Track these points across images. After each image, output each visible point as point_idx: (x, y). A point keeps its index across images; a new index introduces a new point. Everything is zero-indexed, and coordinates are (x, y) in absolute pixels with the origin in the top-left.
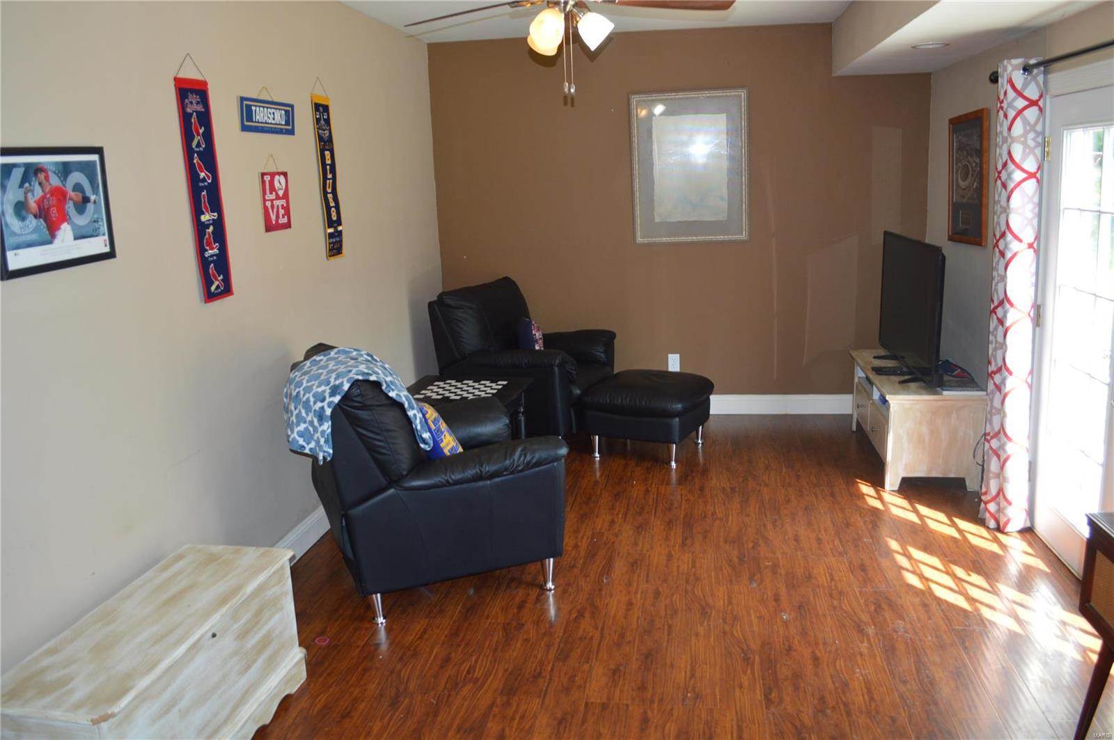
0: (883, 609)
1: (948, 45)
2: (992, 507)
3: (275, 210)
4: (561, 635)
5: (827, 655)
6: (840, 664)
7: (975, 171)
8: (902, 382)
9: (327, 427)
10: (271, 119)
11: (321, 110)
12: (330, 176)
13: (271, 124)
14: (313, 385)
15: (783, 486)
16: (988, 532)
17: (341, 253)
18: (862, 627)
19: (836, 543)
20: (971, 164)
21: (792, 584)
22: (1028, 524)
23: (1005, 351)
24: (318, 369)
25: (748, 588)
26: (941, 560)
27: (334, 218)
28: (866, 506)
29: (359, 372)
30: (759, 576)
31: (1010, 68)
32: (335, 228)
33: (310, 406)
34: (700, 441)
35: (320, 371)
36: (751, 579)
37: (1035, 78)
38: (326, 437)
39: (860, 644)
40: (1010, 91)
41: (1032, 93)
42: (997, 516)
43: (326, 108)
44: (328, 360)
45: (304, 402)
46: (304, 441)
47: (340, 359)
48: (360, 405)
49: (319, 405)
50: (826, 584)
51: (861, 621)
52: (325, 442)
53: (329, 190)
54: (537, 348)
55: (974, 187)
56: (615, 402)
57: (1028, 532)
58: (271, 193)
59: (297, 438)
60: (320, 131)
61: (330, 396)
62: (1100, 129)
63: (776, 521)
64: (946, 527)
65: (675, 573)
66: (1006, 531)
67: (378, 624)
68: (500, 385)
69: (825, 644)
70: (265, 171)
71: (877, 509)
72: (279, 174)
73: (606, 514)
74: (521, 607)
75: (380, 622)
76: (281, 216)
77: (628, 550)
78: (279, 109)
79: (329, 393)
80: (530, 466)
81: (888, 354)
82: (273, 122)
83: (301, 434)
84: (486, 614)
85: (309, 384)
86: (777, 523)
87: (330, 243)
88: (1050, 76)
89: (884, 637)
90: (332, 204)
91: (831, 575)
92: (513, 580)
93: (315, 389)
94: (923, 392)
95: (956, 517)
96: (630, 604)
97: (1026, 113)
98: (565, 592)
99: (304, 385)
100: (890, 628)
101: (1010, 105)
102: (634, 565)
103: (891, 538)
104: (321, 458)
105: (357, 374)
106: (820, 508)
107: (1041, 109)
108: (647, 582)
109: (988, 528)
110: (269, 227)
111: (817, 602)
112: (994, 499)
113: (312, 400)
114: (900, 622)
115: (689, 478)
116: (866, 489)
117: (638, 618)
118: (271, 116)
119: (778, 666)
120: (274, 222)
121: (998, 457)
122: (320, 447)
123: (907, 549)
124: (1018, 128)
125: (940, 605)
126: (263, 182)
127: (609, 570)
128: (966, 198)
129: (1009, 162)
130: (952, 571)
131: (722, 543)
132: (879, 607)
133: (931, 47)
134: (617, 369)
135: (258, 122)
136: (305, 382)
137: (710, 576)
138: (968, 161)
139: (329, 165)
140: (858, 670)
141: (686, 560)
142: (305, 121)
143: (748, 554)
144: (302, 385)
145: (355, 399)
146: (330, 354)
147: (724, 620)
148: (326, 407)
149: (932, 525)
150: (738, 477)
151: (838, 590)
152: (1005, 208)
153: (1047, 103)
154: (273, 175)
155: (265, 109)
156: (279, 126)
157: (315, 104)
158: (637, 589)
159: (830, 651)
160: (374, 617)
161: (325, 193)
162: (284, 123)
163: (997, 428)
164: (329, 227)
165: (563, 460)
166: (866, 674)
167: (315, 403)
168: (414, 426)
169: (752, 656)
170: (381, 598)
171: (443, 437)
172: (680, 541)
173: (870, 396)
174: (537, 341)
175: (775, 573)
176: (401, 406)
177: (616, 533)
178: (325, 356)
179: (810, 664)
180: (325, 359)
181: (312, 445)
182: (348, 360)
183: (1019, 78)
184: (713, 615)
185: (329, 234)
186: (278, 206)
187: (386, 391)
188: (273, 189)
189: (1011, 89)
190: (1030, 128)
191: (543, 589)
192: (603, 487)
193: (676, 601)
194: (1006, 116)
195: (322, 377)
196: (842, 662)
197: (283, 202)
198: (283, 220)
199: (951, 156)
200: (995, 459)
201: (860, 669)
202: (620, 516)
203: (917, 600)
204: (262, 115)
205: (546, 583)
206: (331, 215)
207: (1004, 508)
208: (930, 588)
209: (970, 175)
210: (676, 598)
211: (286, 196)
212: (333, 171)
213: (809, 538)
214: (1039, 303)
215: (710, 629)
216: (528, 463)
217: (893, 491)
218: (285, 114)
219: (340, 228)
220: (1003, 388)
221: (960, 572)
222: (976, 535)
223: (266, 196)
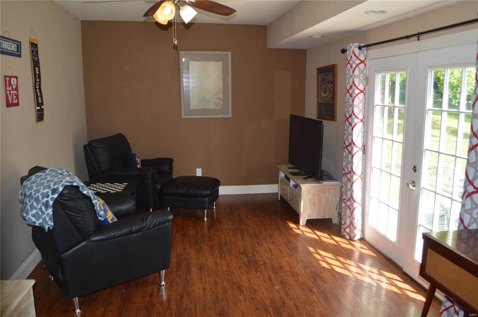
0: (317, 279)
1: (323, 36)
2: (348, 230)
3: (11, 96)
4: (175, 308)
5: (301, 304)
6: (307, 307)
7: (330, 90)
8: (304, 179)
9: (50, 211)
10: (10, 47)
11: (34, 46)
12: (38, 80)
13: (10, 50)
14: (40, 189)
15: (257, 226)
16: (347, 241)
17: (43, 120)
18: (311, 289)
19: (287, 250)
20: (328, 87)
21: (275, 272)
22: (362, 237)
23: (353, 164)
24: (41, 180)
25: (256, 275)
26: (332, 255)
27: (40, 102)
28: (294, 233)
29: (67, 181)
30: (259, 269)
31: (353, 47)
32: (40, 107)
33: (40, 200)
34: (214, 208)
35: (43, 181)
36: (257, 271)
37: (363, 52)
38: (50, 216)
39: (313, 297)
40: (353, 56)
41: (362, 58)
42: (350, 234)
43: (36, 46)
44: (46, 175)
45: (35, 198)
46: (35, 219)
47: (53, 174)
48: (68, 199)
49: (45, 199)
50: (289, 270)
51: (310, 286)
52: (49, 219)
53: (38, 88)
54: (139, 167)
55: (330, 96)
56: (178, 191)
57: (362, 240)
58: (9, 87)
59: (31, 217)
60: (33, 57)
61: (52, 195)
62: (384, 74)
63: (259, 242)
64: (330, 240)
65: (221, 271)
66: (354, 240)
67: (76, 313)
68: (125, 185)
69: (298, 298)
70: (6, 75)
71: (300, 234)
72: (14, 77)
73: (180, 245)
74: (151, 296)
75: (77, 312)
76: (14, 99)
77: (196, 262)
78: (14, 43)
79: (51, 193)
80: (155, 225)
81: (294, 167)
82: (11, 49)
83: (33, 216)
84: (134, 301)
85: (38, 188)
86: (260, 243)
87: (38, 115)
88: (369, 51)
89: (321, 292)
90: (39, 95)
91: (290, 266)
92: (143, 282)
93: (42, 191)
94: (314, 182)
95: (333, 235)
96: (204, 289)
97: (360, 65)
98: (171, 286)
99: (34, 189)
100: (323, 288)
101: (353, 62)
102: (201, 268)
103: (309, 246)
104: (47, 228)
105: (67, 182)
106: (276, 235)
107: (365, 65)
108: (209, 277)
109: (346, 239)
110: (9, 105)
111: (288, 279)
112: (348, 227)
113: (41, 197)
114: (326, 285)
115: (214, 225)
116: (292, 225)
117: (210, 295)
118: (10, 46)
119: (281, 312)
120: (11, 102)
121: (350, 209)
122: (46, 222)
123: (317, 251)
124: (357, 72)
125: (339, 275)
126: (6, 81)
127: (189, 273)
128: (326, 101)
129: (353, 85)
130: (339, 259)
131: (238, 255)
132: (315, 280)
133: (317, 37)
134: (175, 176)
135: (3, 49)
136: (34, 187)
137: (237, 271)
138: (327, 86)
139: (37, 74)
140: (316, 310)
141: (224, 264)
142: (26, 50)
143: (251, 259)
144: (33, 189)
145: (66, 196)
146: (46, 172)
147: (250, 291)
148: (50, 201)
149: (324, 240)
150: (236, 223)
151: (295, 273)
152: (352, 105)
153: (367, 62)
154: (10, 77)
155: (7, 42)
156: (14, 52)
157: (31, 43)
158: (205, 281)
159: (302, 302)
160: (75, 310)
161: (36, 89)
162: (16, 51)
163: (349, 196)
164: (38, 106)
165: (171, 222)
166: (320, 311)
167: (43, 198)
168: (96, 208)
169: (268, 309)
170: (78, 299)
171: (107, 213)
172: (218, 255)
173: (289, 185)
174: (138, 164)
175: (266, 267)
176: (89, 198)
177: (188, 254)
178: (43, 173)
179: (295, 309)
180: (44, 174)
181: (41, 221)
182: (58, 175)
183: (357, 51)
184: (244, 290)
185: (38, 109)
186: (13, 94)
187: (82, 191)
188: (10, 85)
189: (354, 55)
190: (361, 72)
191: (160, 286)
192: (176, 231)
193: (226, 285)
194: (351, 67)
195: (45, 184)
196: (308, 307)
197: (15, 92)
198: (15, 102)
199: (318, 84)
200: (348, 210)
201: (317, 309)
202: (188, 245)
203: (329, 274)
204: (5, 45)
205: (161, 282)
206: (39, 100)
207: (353, 230)
208: (332, 268)
209: (328, 92)
210: (225, 283)
211: (17, 89)
212: (40, 78)
213: (275, 249)
214: (364, 144)
215: (245, 297)
216: (155, 224)
217: (303, 225)
218: (17, 45)
219: (43, 107)
220: (351, 180)
221: (342, 259)
222: (343, 243)
223: (7, 88)
